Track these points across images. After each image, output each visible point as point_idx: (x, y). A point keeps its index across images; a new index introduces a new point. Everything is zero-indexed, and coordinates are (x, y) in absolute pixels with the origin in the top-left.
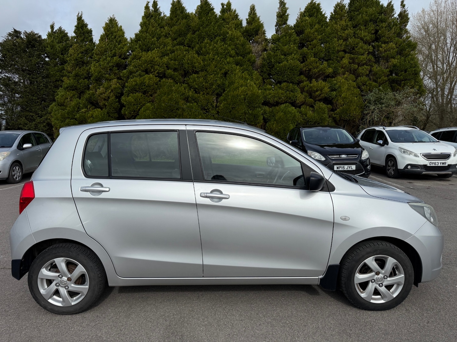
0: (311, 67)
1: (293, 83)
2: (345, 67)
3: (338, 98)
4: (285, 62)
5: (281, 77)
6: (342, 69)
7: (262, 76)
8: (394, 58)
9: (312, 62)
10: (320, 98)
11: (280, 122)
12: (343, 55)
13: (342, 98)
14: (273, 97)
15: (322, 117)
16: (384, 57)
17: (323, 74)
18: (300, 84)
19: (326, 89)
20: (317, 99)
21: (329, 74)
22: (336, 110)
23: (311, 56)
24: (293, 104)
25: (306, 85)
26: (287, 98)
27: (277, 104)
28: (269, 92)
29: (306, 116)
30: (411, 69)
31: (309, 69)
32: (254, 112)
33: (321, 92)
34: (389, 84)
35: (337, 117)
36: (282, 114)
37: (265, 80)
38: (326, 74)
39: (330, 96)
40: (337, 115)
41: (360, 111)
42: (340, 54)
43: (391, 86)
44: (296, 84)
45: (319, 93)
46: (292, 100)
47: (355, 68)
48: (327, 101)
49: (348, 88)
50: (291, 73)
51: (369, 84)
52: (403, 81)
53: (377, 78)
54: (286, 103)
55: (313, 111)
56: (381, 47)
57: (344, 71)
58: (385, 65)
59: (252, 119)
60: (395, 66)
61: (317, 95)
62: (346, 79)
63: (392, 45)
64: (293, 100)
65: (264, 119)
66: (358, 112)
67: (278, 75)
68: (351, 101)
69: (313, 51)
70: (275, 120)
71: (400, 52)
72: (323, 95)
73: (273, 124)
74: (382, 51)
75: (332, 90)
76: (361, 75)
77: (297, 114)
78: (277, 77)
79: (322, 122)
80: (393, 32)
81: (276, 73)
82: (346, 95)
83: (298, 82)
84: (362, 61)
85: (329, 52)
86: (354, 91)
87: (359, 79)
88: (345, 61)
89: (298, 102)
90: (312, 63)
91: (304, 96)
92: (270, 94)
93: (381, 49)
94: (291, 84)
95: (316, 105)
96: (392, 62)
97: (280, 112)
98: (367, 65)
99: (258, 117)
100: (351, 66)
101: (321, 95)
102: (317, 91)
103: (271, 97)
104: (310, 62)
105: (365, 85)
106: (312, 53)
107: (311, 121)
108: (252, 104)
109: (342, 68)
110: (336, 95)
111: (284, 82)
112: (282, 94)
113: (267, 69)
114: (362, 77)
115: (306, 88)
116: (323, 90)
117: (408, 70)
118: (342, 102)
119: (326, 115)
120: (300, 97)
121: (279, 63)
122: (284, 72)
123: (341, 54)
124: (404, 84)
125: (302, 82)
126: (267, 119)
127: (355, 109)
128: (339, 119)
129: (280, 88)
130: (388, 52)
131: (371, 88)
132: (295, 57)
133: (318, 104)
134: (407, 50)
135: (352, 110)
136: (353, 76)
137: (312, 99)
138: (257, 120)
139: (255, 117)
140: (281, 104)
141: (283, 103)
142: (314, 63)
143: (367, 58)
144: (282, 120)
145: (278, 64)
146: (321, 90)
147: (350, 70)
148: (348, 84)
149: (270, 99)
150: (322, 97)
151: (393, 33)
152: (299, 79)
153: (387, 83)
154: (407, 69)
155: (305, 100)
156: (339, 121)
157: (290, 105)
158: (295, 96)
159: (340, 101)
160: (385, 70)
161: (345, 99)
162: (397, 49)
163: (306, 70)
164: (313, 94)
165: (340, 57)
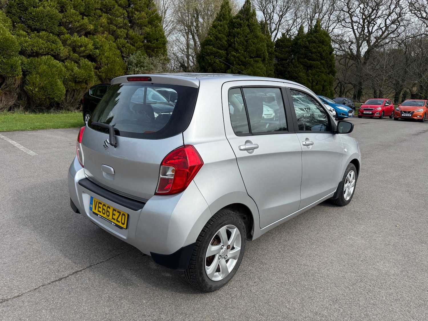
0: (72, 19)
1: (53, 34)
2: (104, 26)
3: (102, 56)
4: (41, 8)
5: (38, 24)
6: (101, 28)
7: (11, 18)
8: (146, 26)
9: (72, 14)
10: (84, 54)
11: (45, 76)
12: (101, 14)
13: (105, 57)
14: (31, 46)
15: (90, 74)
16: (138, 23)
17: (84, 30)
18: (61, 36)
19: (90, 46)
20: (82, 55)
21: (90, 31)
22: (101, 68)
23: (71, 8)
24: (56, 57)
25: (69, 38)
26: (49, 49)
27: (37, 54)
28: (25, 39)
29: (73, 72)
30: (161, 39)
31: (69, 21)
32: (9, 61)
33: (86, 48)
34: (144, 49)
35: (102, 75)
36: (45, 67)
37: (15, 23)
38: (88, 30)
39: (94, 54)
40: (102, 73)
41: (123, 72)
42: (97, 12)
43: (146, 52)
44: (56, 35)
45: (84, 49)
46: (55, 52)
47: (114, 29)
48: (91, 58)
49: (110, 48)
50: (50, 22)
51: (128, 46)
52: (155, 48)
53: (134, 43)
54: (48, 55)
55: (79, 67)
56: (135, 14)
57: (103, 30)
58: (139, 31)
59: (9, 70)
60: (148, 34)
61: (82, 51)
62: (106, 38)
63: (143, 13)
64: (57, 53)
65: (23, 71)
66: (121, 72)
67: (34, 21)
68: (115, 61)
69: (72, 3)
70: (38, 73)
71: (151, 22)
72: (87, 52)
73: (36, 77)
74: (136, 18)
75: (96, 48)
76: (119, 37)
77: (63, 69)
78: (33, 23)
79: (90, 79)
80: (144, 2)
81: (31, 18)
82: (109, 55)
83: (58, 33)
84: (119, 23)
85: (89, 8)
86: (116, 52)
87: (119, 41)
88: (104, 20)
89: (62, 55)
90: (73, 16)
91: (68, 50)
92: (26, 42)
93: (135, 15)
94: (51, 34)
95: (81, 61)
96: (145, 30)
97: (43, 64)
98: (124, 29)
99: (17, 68)
100: (109, 26)
101: (86, 51)
102: (81, 46)
103: (29, 46)
104: (70, 14)
105: (124, 47)
106: (71, 5)
107: (79, 78)
108: (6, 51)
109: (101, 26)
110: (99, 54)
111: (43, 30)
112: (42, 44)
113: (16, 11)
114: (120, 39)
115: (68, 41)
116: (88, 46)
117: (159, 40)
118: (106, 62)
119: (93, 73)
120: (64, 51)
121: (34, 7)
122: (42, 19)
123: (99, 12)
124: (157, 51)
125: (63, 34)
126: (27, 71)
127: (119, 69)
128: (105, 78)
129: (38, 36)
130: (141, 20)
131: (130, 51)
132: (52, 4)
133: (83, 61)
134: (156, 21)
135: (116, 70)
136: (113, 37)
137: (77, 54)
138: (15, 72)
139: (12, 67)
140: (42, 55)
141: (45, 55)
142: (75, 15)
143: (123, 22)
144: (47, 74)
145: (32, 8)
146: (86, 46)
147: (109, 30)
148: (109, 44)
149: (27, 48)
150: (87, 53)
151: (144, 4)
152: (59, 30)
153: (143, 48)
154: (158, 38)
155: (69, 54)
156: (105, 79)
157: (53, 58)
158: (58, 49)
159: (104, 60)
160: (140, 36)
161: (108, 58)
162: (148, 19)
163: (66, 22)
164: (77, 49)
165: (98, 15)
